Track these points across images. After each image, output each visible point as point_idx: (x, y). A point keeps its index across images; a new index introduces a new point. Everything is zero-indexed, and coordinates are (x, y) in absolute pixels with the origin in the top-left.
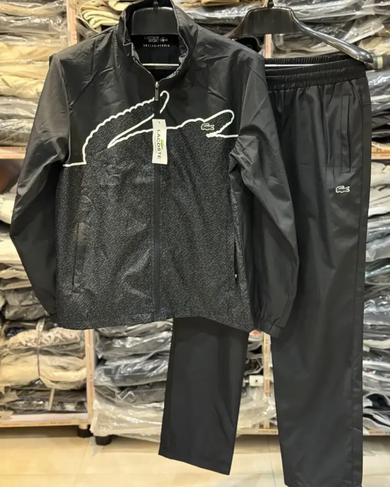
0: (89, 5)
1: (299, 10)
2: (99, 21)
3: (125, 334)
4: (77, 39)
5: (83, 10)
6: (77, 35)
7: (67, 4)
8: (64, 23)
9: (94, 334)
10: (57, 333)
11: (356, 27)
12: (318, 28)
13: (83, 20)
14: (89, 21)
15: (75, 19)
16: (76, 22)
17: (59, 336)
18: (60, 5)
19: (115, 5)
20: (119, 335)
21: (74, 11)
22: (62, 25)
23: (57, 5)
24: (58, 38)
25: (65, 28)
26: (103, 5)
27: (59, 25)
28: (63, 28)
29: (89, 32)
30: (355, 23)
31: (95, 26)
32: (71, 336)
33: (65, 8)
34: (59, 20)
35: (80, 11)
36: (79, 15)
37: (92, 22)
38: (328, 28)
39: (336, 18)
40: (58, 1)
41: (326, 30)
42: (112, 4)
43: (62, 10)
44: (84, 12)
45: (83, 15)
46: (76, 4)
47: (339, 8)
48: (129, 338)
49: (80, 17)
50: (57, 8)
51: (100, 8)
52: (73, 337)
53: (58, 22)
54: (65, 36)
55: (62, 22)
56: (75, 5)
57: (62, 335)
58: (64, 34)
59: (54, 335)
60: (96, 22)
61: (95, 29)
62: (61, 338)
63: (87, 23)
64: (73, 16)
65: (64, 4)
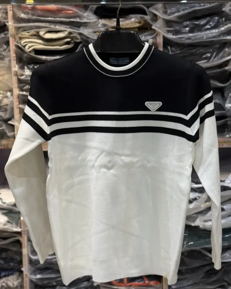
0: (24, 35)
1: (183, 38)
2: (32, 46)
3: (55, 284)
4: (16, 60)
5: (21, 38)
6: (16, 57)
7: (9, 35)
8: (8, 49)
9: (30, 285)
10: (3, 282)
11: (228, 48)
12: (198, 49)
13: (20, 46)
14: (25, 46)
15: (14, 46)
16: (14, 47)
17: (4, 284)
18: (6, 36)
19: (44, 34)
20: (49, 285)
21: (14, 39)
22: (7, 50)
23: (3, 36)
24: (4, 60)
25: (9, 53)
26: (35, 35)
27: (5, 50)
28: (7, 53)
29: (26, 55)
30: (227, 45)
31: (29, 50)
32: (13, 284)
33: (9, 38)
34: (5, 47)
35: (18, 39)
36: (17, 42)
37: (27, 47)
38: (206, 48)
39: (211, 41)
40: (4, 33)
41: (204, 50)
42: (41, 33)
43: (7, 39)
44: (22, 40)
45: (20, 43)
46: (16, 35)
47: (214, 35)
48: (58, 287)
49: (18, 43)
50: (3, 38)
51: (33, 37)
52: (15, 286)
53: (3, 49)
54: (9, 58)
55: (7, 48)
56: (14, 35)
57: (7, 284)
58: (8, 56)
59: (1, 284)
60: (30, 47)
61: (30, 52)
62: (6, 286)
63: (23, 48)
64: (13, 43)
65: (8, 35)
